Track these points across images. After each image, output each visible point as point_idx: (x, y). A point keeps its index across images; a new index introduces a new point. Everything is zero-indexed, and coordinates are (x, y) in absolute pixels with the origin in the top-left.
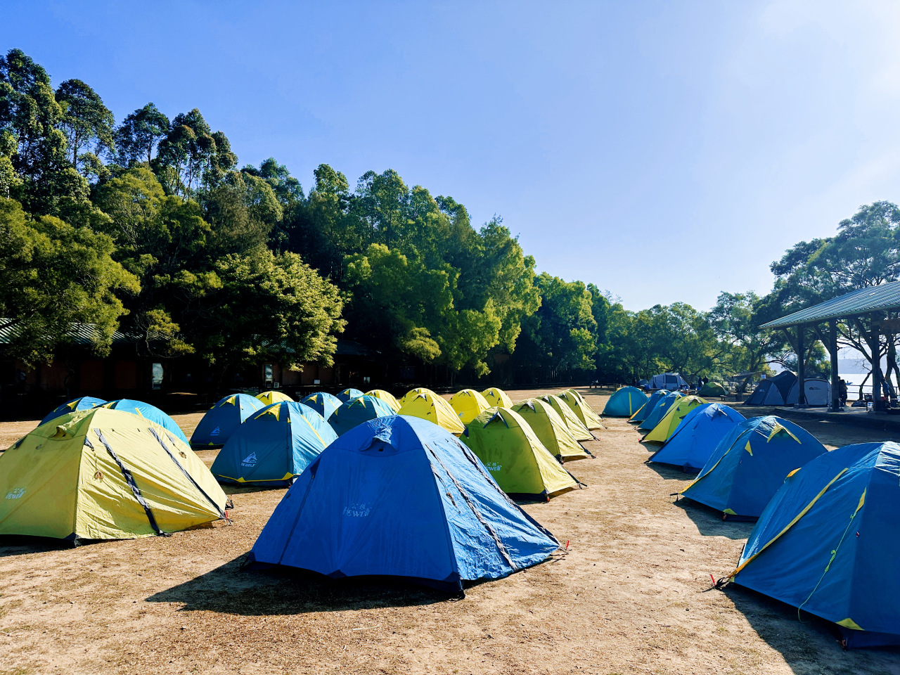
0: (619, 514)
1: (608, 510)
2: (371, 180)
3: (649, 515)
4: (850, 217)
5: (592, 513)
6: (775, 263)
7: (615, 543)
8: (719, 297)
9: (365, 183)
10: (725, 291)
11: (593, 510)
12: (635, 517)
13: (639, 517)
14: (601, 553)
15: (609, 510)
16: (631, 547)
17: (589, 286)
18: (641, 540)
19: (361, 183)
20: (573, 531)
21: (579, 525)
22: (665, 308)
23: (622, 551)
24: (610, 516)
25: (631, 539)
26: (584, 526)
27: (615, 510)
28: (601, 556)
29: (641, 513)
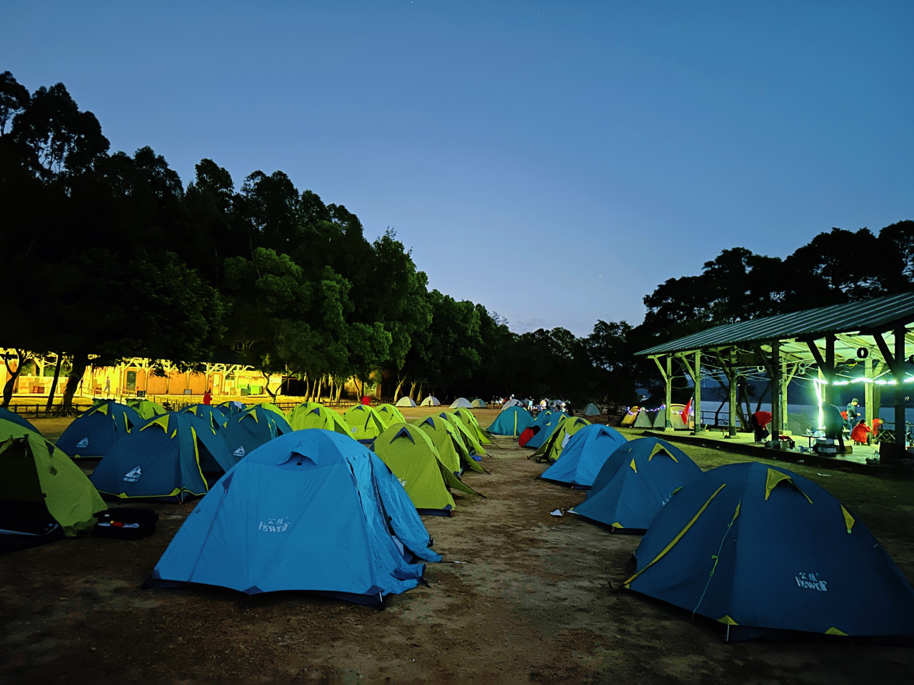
0: (518, 528)
1: (508, 524)
2: (258, 180)
3: (545, 528)
4: (713, 259)
5: (494, 526)
6: (648, 296)
7: (518, 554)
8: (596, 325)
9: (252, 183)
10: (602, 320)
11: (494, 524)
12: (534, 530)
13: (538, 530)
14: (506, 564)
15: (510, 524)
16: (534, 558)
17: (477, 306)
18: (541, 552)
19: (248, 183)
20: (478, 544)
21: (484, 538)
22: (548, 332)
23: (526, 563)
24: (512, 529)
25: (533, 550)
26: (490, 540)
27: (515, 523)
28: (507, 567)
29: (539, 527)
